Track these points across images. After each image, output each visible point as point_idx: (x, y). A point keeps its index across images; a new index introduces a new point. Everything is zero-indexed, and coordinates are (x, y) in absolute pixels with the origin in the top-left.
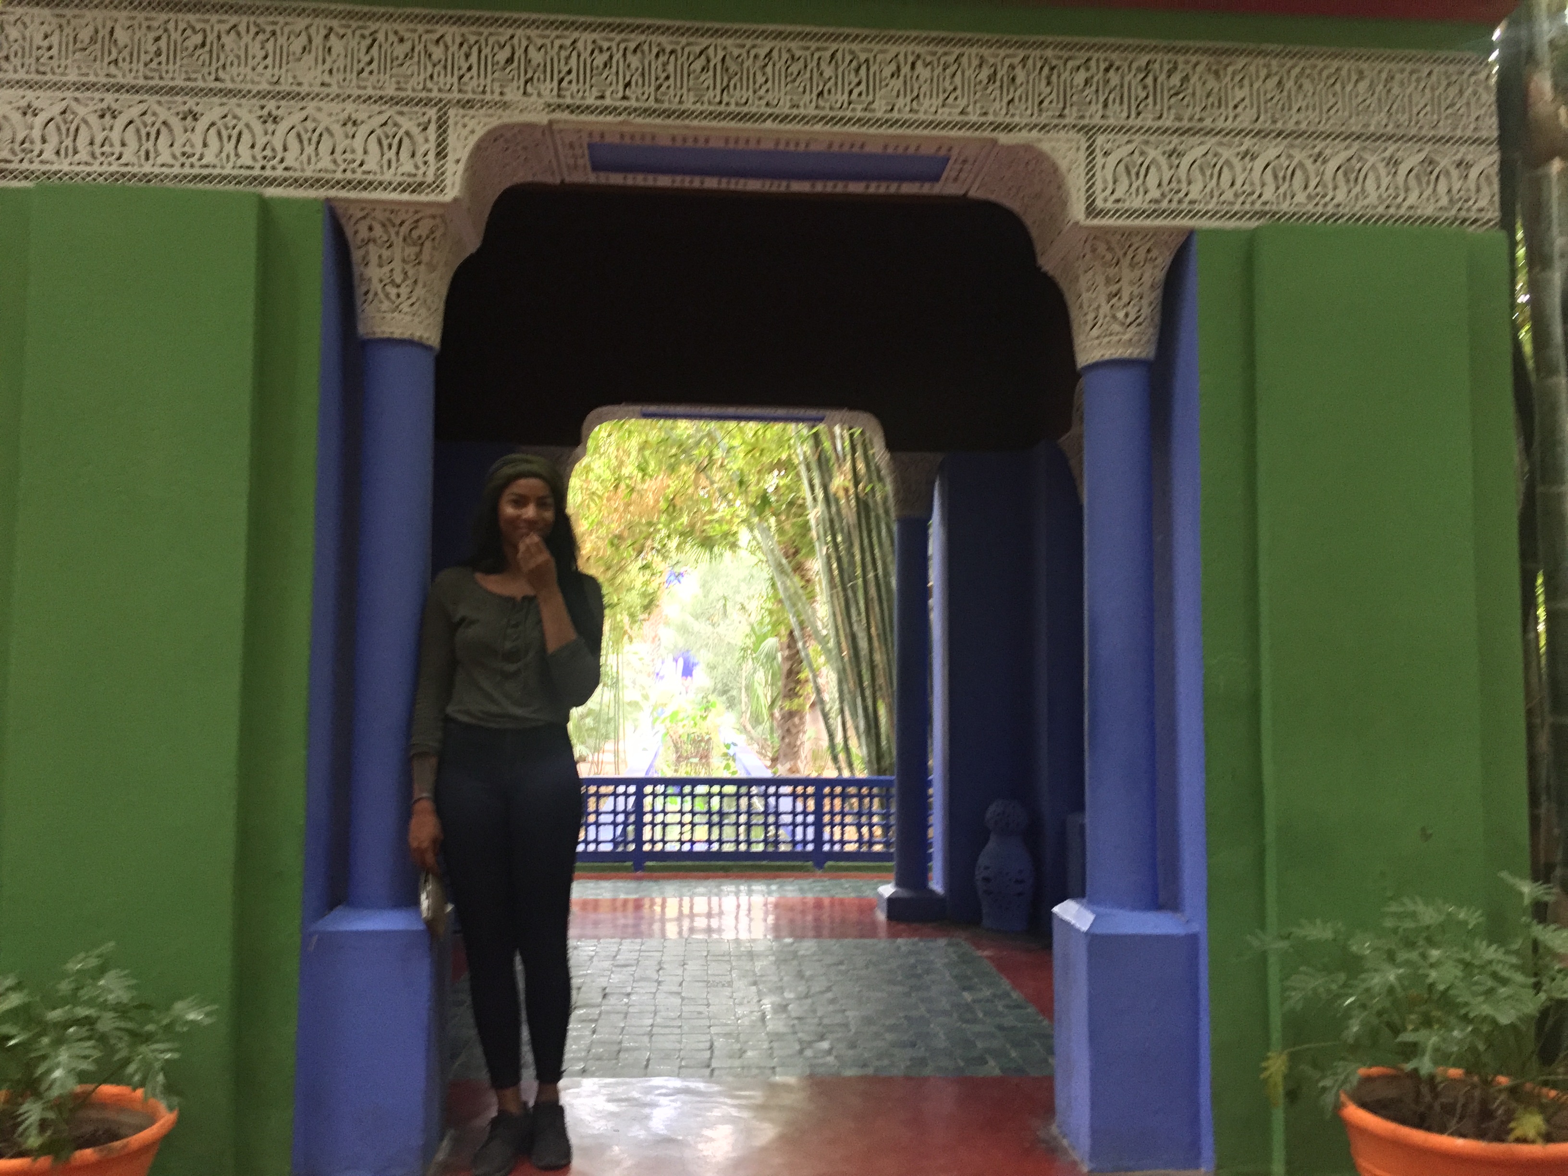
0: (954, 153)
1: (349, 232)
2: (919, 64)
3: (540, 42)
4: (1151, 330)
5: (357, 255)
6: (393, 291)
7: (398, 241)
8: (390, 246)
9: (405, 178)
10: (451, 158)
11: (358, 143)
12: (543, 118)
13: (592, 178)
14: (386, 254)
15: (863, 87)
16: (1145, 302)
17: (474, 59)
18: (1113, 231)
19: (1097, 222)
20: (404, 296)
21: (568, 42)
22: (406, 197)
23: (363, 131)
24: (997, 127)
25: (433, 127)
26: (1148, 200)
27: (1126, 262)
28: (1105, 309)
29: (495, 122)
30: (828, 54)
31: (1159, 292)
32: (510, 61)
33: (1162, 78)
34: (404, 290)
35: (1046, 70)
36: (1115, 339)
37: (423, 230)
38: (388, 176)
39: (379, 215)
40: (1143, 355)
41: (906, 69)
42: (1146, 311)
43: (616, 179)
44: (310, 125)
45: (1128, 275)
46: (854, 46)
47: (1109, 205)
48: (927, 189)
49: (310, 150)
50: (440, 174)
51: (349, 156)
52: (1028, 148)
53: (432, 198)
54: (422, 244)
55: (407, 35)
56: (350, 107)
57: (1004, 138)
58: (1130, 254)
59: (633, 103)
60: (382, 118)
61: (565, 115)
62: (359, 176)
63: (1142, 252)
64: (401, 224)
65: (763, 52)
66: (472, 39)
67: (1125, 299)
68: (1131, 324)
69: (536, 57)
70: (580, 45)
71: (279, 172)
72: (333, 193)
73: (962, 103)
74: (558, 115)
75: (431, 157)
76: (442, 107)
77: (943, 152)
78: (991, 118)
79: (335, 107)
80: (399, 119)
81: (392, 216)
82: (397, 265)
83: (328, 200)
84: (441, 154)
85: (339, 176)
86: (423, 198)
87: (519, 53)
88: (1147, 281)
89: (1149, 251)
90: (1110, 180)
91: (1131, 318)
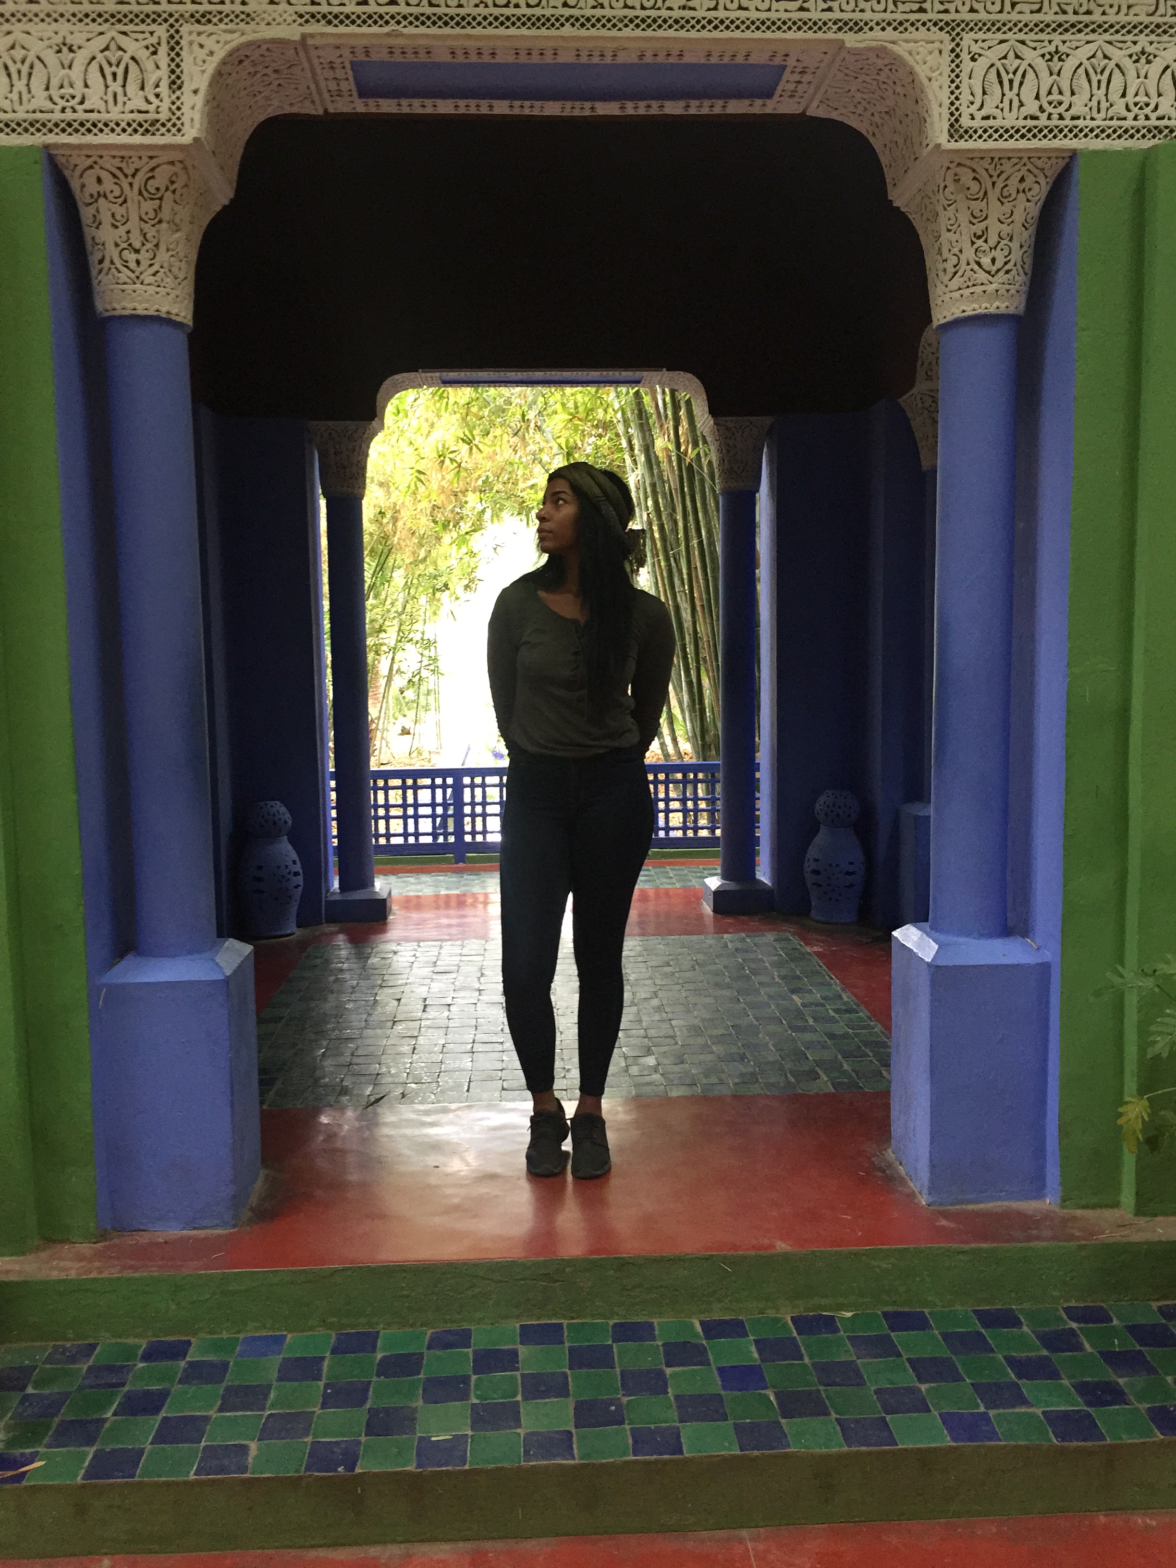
0: (791, 62)
1: (75, 185)
4: (1021, 279)
5: (86, 214)
6: (131, 257)
7: (133, 195)
8: (125, 201)
9: (135, 116)
10: (187, 88)
11: (76, 74)
12: (292, 32)
13: (360, 106)
14: (120, 211)
16: (1015, 245)
18: (982, 155)
19: (962, 145)
20: (145, 263)
22: (137, 139)
23: (81, 58)
24: (843, 25)
25: (163, 50)
26: (1022, 116)
27: (994, 195)
28: (969, 253)
29: (237, 40)
31: (1032, 230)
34: (144, 256)
36: (978, 289)
37: (160, 180)
38: (115, 114)
39: (110, 164)
40: (1012, 310)
42: (1016, 255)
43: (388, 106)
44: (18, 54)
45: (996, 210)
47: (977, 123)
48: (757, 107)
49: (20, 85)
50: (176, 108)
51: (67, 91)
52: (881, 52)
53: (168, 139)
54: (161, 199)
56: (63, 27)
57: (851, 40)
58: (1000, 184)
60: (102, 42)
61: (321, 28)
62: (81, 116)
63: (1014, 182)
64: (133, 176)
67: (993, 240)
68: (998, 270)
72: (51, 139)
74: (314, 28)
75: (164, 89)
76: (172, 22)
77: (778, 61)
78: (837, 15)
79: (47, 29)
80: (123, 41)
81: (123, 165)
82: (134, 223)
83: (47, 147)
84: (176, 84)
85: (57, 116)
86: (157, 140)
88: (1019, 217)
89: (1022, 180)
90: (978, 92)
91: (999, 264)
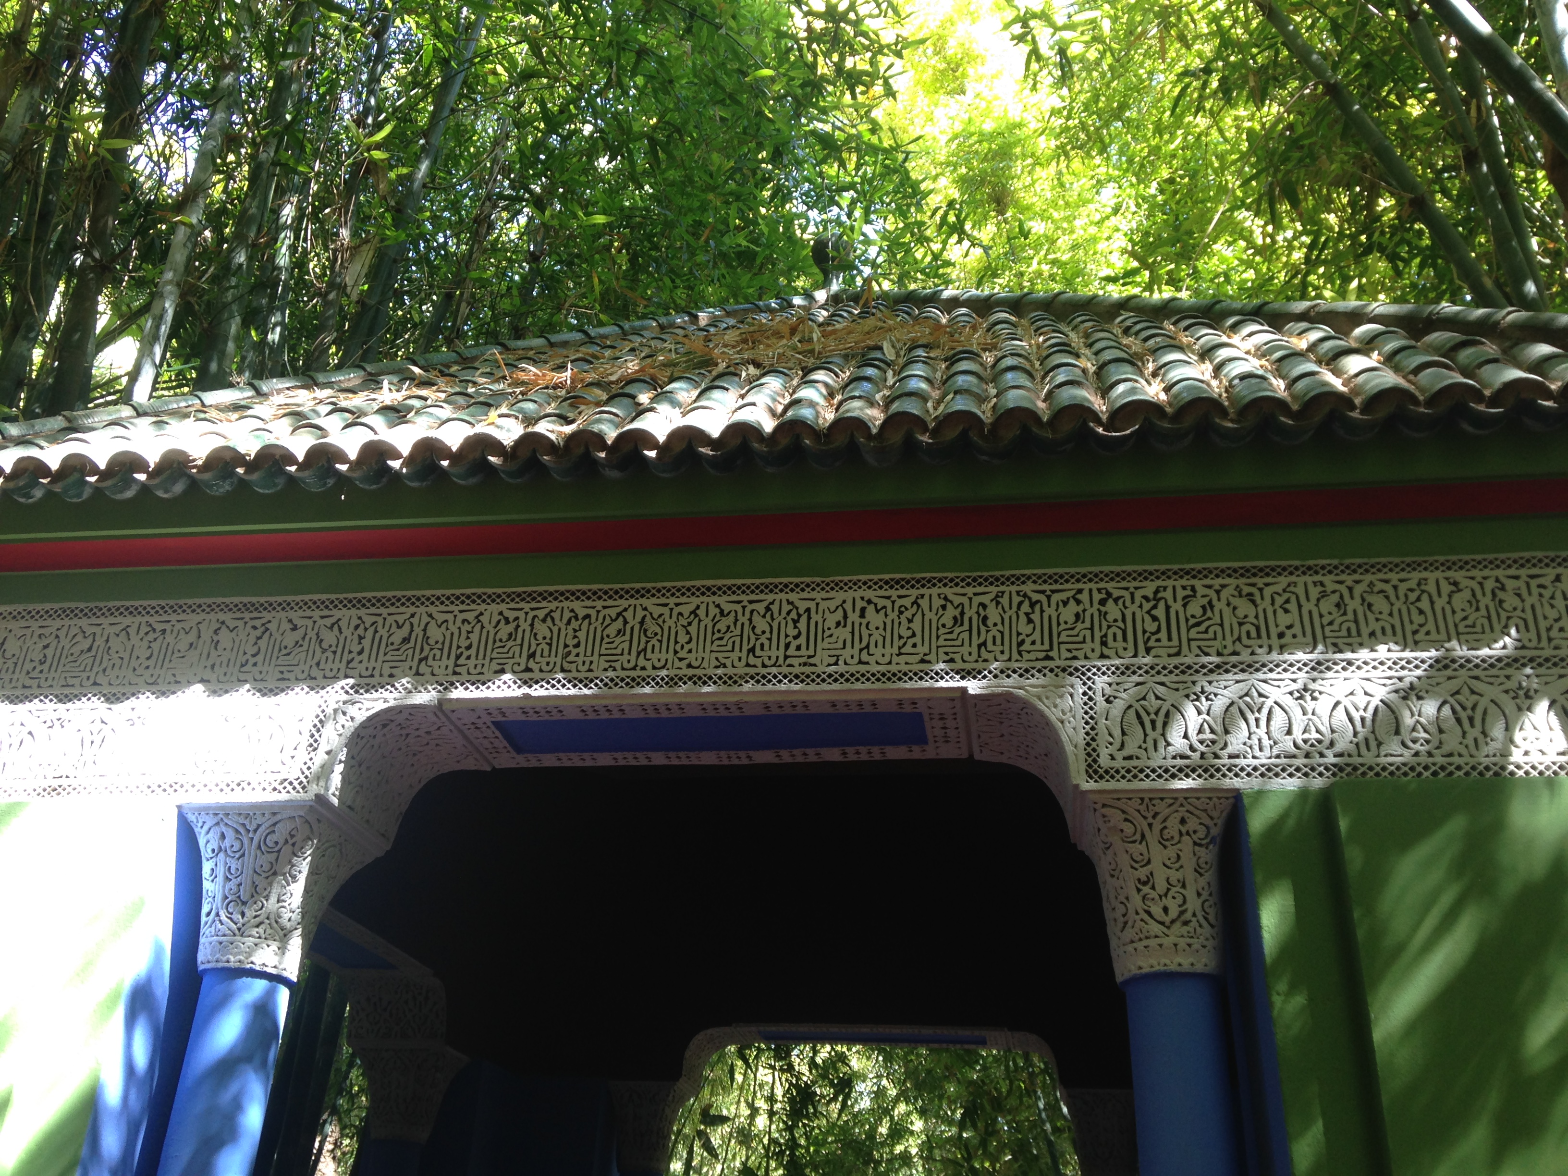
0: (924, 711)
1: (202, 844)
2: (870, 609)
3: (441, 618)
4: (1207, 930)
5: (206, 869)
6: (236, 909)
7: (249, 850)
8: (243, 855)
9: (267, 776)
10: (322, 750)
12: (431, 698)
13: (522, 761)
14: (235, 865)
15: (802, 640)
16: (1190, 893)
17: (366, 643)
18: (1129, 796)
20: (249, 915)
21: (470, 616)
22: (265, 797)
24: (965, 674)
26: (1169, 756)
27: (1152, 838)
28: (1137, 899)
29: (378, 707)
30: (761, 607)
31: (1209, 876)
32: (406, 640)
33: (1177, 606)
34: (250, 909)
35: (1026, 607)
36: (1153, 942)
37: (279, 835)
39: (235, 820)
40: (1199, 968)
41: (853, 617)
42: (1193, 904)
43: (549, 760)
45: (1158, 854)
46: (793, 597)
47: (1119, 763)
48: (916, 753)
50: (309, 768)
52: (1009, 697)
53: (292, 797)
54: (279, 851)
55: (299, 622)
57: (974, 687)
58: (1157, 827)
61: (461, 693)
63: (1173, 824)
64: (255, 831)
65: (686, 610)
66: (369, 620)
67: (1161, 886)
68: (1173, 922)
69: (435, 633)
70: (484, 619)
72: (185, 798)
73: (922, 649)
74: (452, 693)
75: (302, 752)
78: (957, 665)
80: (275, 711)
81: (247, 822)
83: (180, 806)
84: (314, 747)
85: (196, 778)
86: (283, 797)
87: (418, 631)
88: (1189, 862)
89: (1183, 821)
90: (1117, 732)
91: (1174, 913)
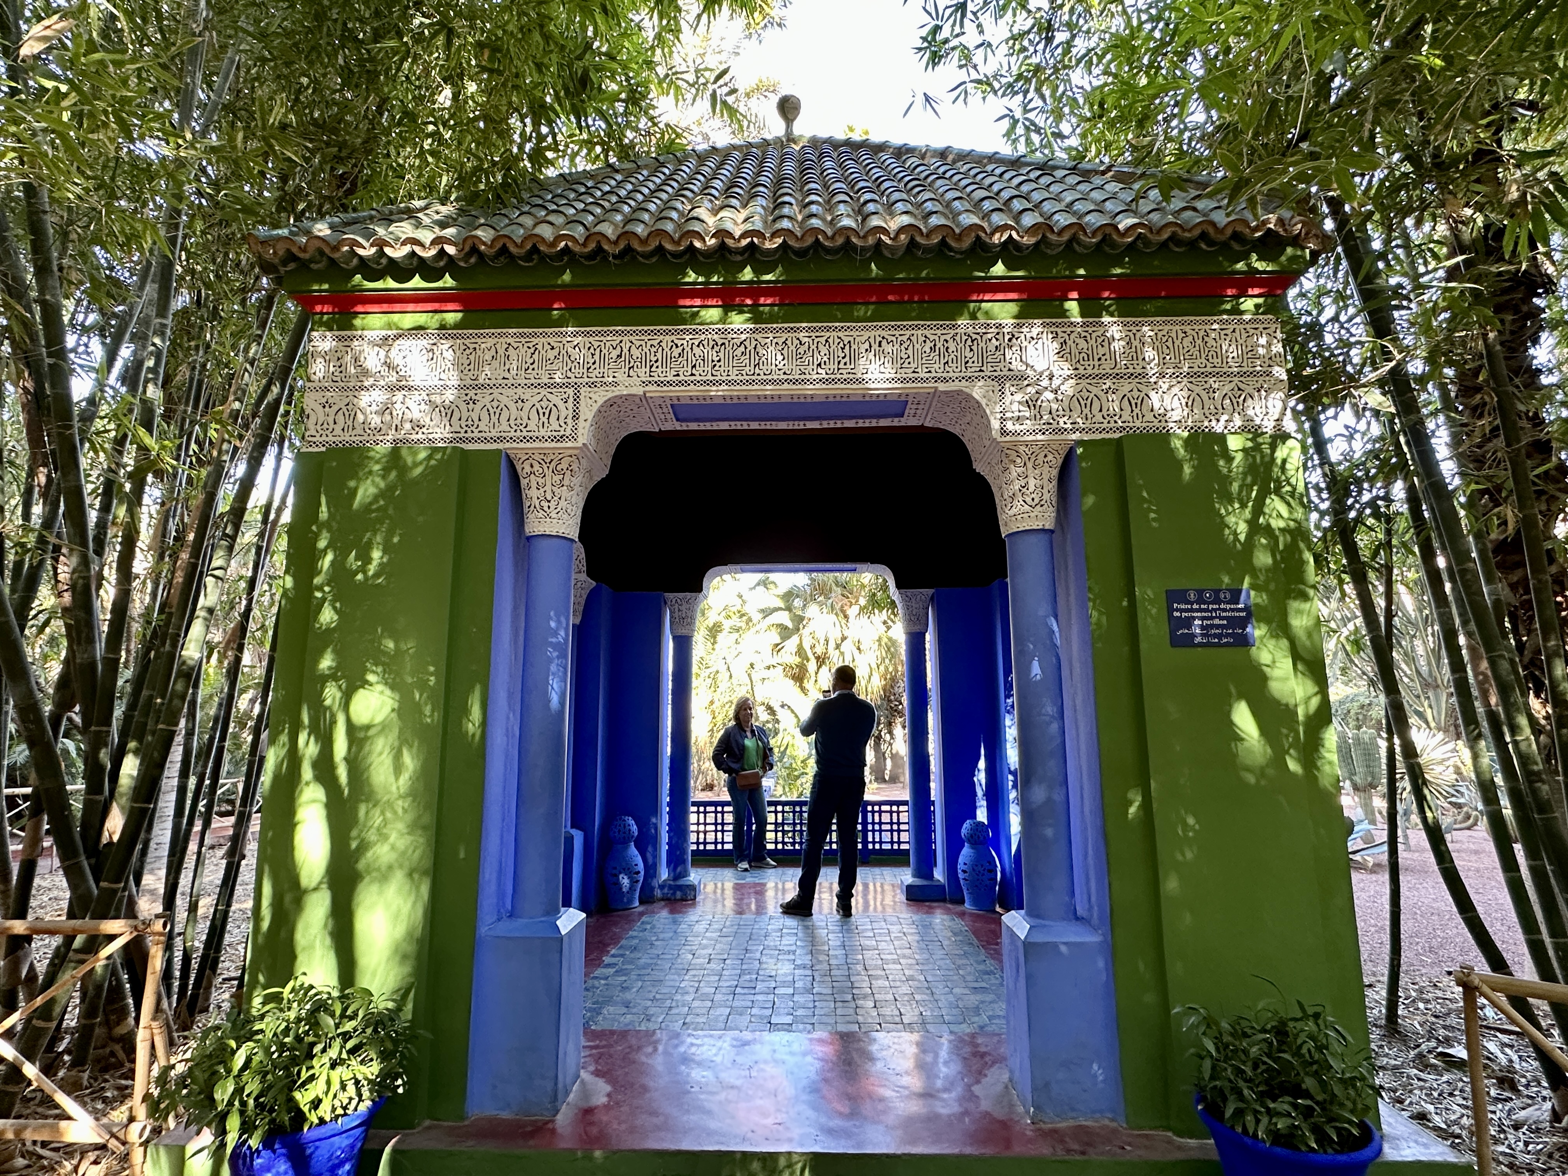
0: (910, 399)
1: (519, 468)
2: (884, 343)
3: (638, 343)
4: (1051, 509)
5: (524, 482)
6: (545, 504)
7: (549, 473)
8: (545, 476)
9: (553, 433)
10: (581, 419)
11: (524, 413)
12: (639, 391)
13: (678, 426)
14: (541, 481)
15: (847, 359)
16: (1045, 491)
17: (597, 357)
18: (1021, 444)
19: (1008, 438)
20: (553, 506)
21: (655, 343)
22: (553, 445)
23: (528, 405)
24: (937, 380)
25: (571, 400)
26: (1042, 423)
27: (1030, 465)
28: (1018, 496)
29: (610, 395)
30: (823, 340)
31: (1055, 483)
32: (620, 356)
34: (553, 504)
35: (969, 342)
36: (1026, 516)
37: (564, 465)
38: (543, 432)
39: (537, 457)
40: (1047, 527)
41: (875, 346)
42: (1046, 496)
43: (693, 426)
44: (495, 404)
45: (1032, 472)
46: (840, 334)
47: (1017, 427)
48: (896, 422)
49: (494, 419)
50: (575, 429)
51: (519, 421)
52: (959, 392)
53: (570, 444)
54: (564, 474)
55: (555, 345)
56: (520, 390)
57: (942, 387)
58: (1033, 459)
59: (698, 378)
60: (539, 397)
61: (655, 388)
62: (525, 434)
63: (1041, 457)
64: (550, 463)
65: (781, 341)
66: (596, 344)
67: (1032, 488)
68: (1037, 505)
69: (636, 353)
70: (664, 344)
71: (476, 434)
72: (508, 445)
73: (914, 365)
74: (650, 388)
75: (569, 421)
76: (576, 387)
77: (903, 398)
78: (933, 374)
79: (511, 392)
80: (549, 396)
81: (545, 458)
82: (548, 488)
83: (505, 449)
84: (576, 417)
85: (512, 434)
86: (564, 445)
87: (625, 350)
88: (1046, 477)
89: (1046, 456)
90: (1016, 411)
91: (1037, 501)
